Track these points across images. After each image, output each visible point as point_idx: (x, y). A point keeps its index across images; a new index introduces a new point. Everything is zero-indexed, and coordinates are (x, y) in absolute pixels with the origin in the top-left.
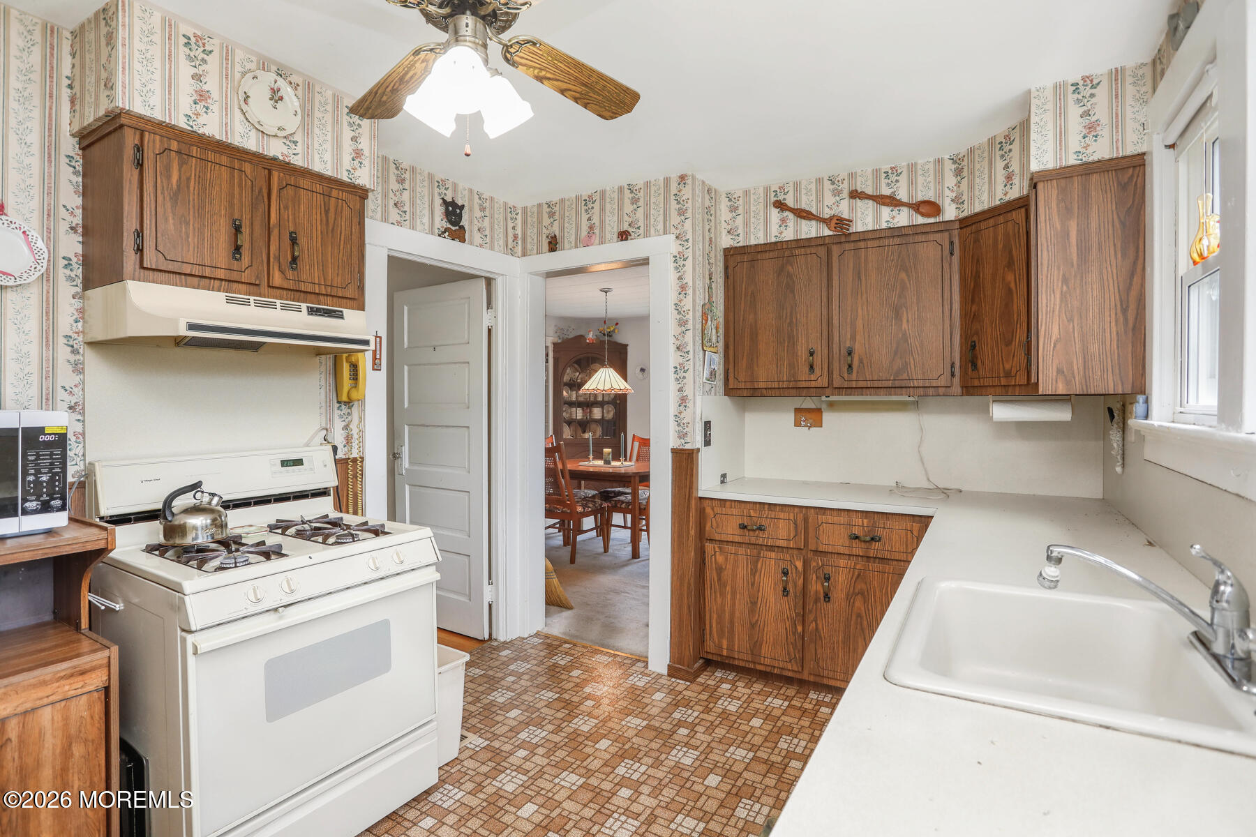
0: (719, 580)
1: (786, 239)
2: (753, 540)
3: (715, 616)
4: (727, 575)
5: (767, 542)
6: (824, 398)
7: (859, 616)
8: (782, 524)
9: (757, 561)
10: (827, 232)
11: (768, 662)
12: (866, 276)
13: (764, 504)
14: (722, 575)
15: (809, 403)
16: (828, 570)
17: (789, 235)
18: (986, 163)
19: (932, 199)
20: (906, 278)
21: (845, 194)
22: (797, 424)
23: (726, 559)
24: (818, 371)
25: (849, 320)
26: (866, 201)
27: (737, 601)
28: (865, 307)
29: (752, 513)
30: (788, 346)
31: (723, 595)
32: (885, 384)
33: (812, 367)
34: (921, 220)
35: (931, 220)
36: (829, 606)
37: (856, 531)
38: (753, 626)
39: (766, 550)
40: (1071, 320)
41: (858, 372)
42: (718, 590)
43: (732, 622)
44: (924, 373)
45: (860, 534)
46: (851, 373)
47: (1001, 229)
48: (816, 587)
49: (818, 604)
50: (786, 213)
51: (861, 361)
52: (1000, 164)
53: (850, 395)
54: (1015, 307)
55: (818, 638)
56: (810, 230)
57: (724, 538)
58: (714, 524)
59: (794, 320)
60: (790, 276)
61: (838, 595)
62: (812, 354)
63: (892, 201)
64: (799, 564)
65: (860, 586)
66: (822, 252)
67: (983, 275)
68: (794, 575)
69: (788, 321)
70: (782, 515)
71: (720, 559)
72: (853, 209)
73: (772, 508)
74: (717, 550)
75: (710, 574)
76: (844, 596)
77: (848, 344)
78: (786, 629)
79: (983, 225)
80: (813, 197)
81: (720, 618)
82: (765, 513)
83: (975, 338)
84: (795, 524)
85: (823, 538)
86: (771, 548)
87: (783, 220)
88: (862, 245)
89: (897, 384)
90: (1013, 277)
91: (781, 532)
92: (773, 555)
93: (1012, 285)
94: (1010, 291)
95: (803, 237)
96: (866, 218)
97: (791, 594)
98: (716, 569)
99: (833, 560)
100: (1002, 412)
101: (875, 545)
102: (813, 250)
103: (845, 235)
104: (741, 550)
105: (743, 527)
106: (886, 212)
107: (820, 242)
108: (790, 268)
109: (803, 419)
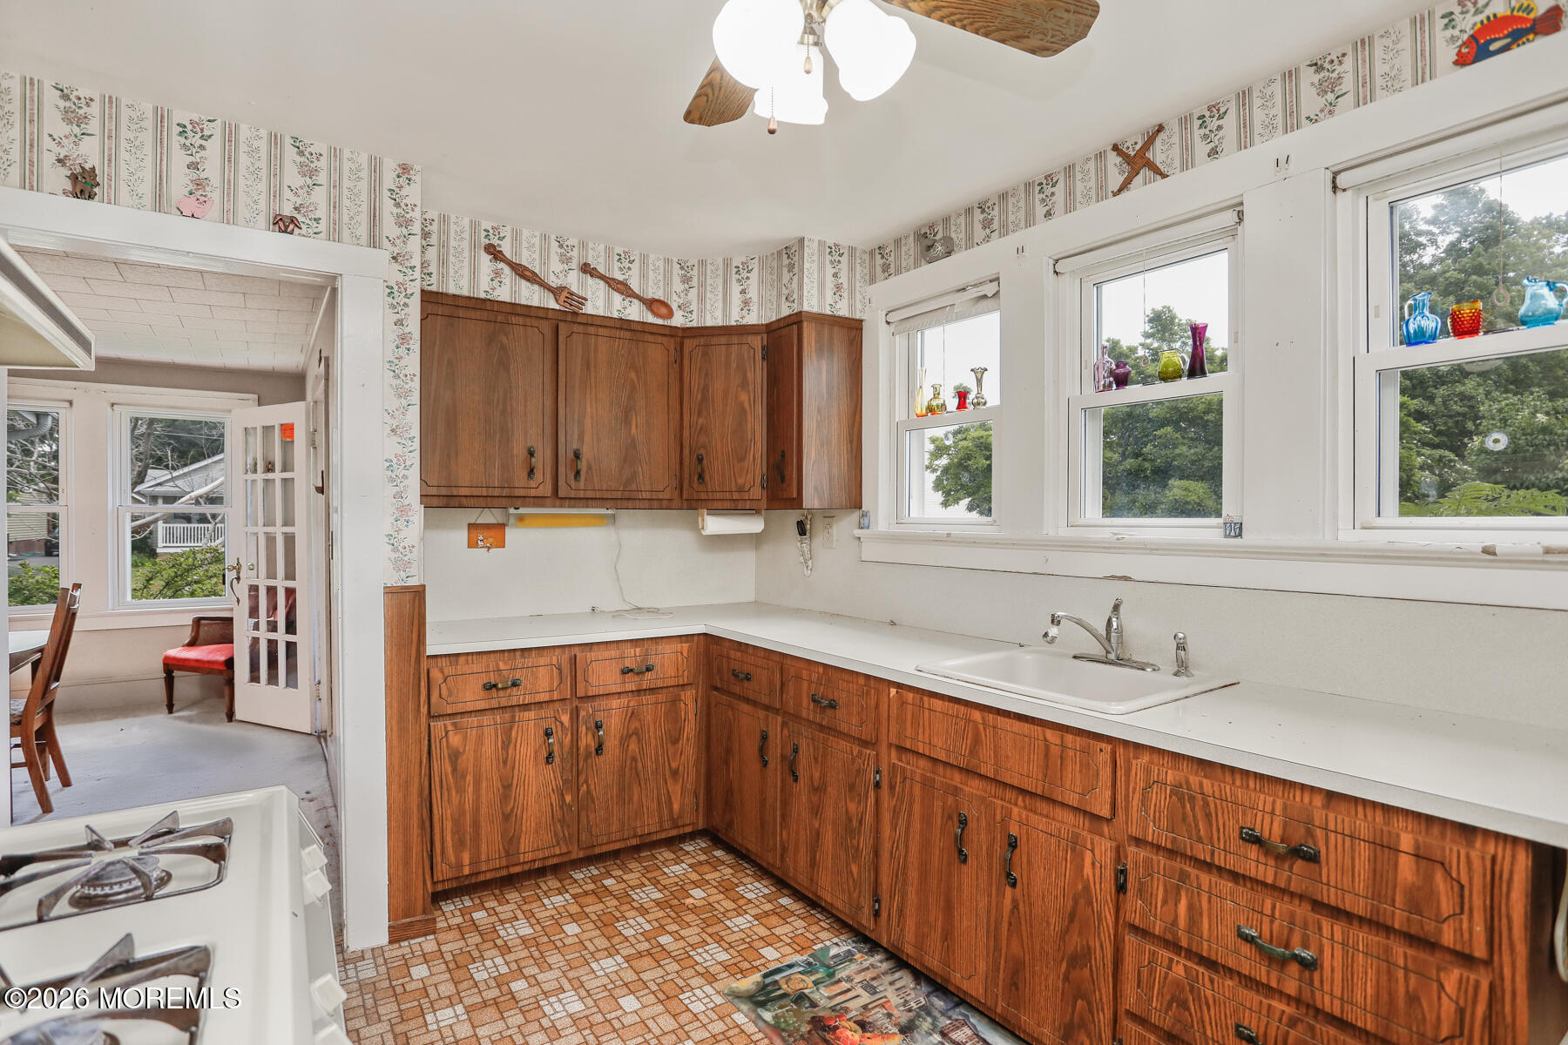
0: (454, 770)
1: (499, 299)
2: (504, 702)
3: (449, 825)
4: (467, 761)
5: (524, 700)
6: (512, 511)
7: (634, 759)
8: (542, 672)
9: (511, 729)
10: (553, 305)
11: (529, 857)
12: (595, 367)
13: (515, 650)
14: (459, 761)
15: (488, 517)
16: (600, 717)
17: (503, 294)
18: (720, 281)
19: (662, 299)
20: (635, 379)
21: (574, 264)
22: (472, 544)
23: (465, 738)
24: (538, 475)
25: (576, 417)
26: (598, 280)
27: (483, 792)
28: (594, 403)
29: (502, 666)
30: (500, 441)
31: (461, 790)
32: (615, 495)
33: (531, 472)
34: (651, 319)
35: (660, 322)
36: (602, 758)
37: (628, 664)
38: (507, 817)
39: (520, 711)
40: (822, 445)
41: (586, 480)
42: (453, 785)
43: (476, 824)
44: (651, 484)
45: (633, 666)
46: (579, 481)
47: (734, 349)
48: (587, 740)
49: (589, 761)
50: (501, 265)
51: (589, 467)
52: (736, 289)
53: (574, 507)
54: (749, 425)
55: (590, 801)
56: (531, 296)
57: (460, 708)
58: (444, 692)
59: (508, 408)
60: (503, 348)
61: (611, 745)
62: (531, 454)
63: (623, 288)
64: (565, 719)
65: (635, 724)
66: (547, 328)
67: (713, 392)
68: (560, 733)
69: (501, 407)
70: (542, 661)
71: (455, 740)
72: (582, 285)
73: (526, 654)
74: (450, 728)
75: (442, 766)
76: (617, 742)
77: (575, 446)
78: (552, 804)
79: (714, 340)
80: (536, 256)
81: (457, 823)
82: (519, 661)
83: (702, 451)
84: (560, 669)
85: (593, 680)
86: (525, 707)
87: (497, 273)
88: (592, 330)
89: (627, 495)
90: (747, 398)
91: (541, 683)
92: (532, 714)
93: (746, 405)
94: (743, 411)
95: (524, 302)
96: (599, 302)
97: (557, 760)
98: (449, 756)
99: (603, 703)
100: (715, 525)
101: (649, 675)
102: (535, 323)
103: (575, 313)
104: (486, 719)
105: (490, 687)
106: (617, 298)
107: (541, 314)
108: (504, 339)
109: (481, 538)
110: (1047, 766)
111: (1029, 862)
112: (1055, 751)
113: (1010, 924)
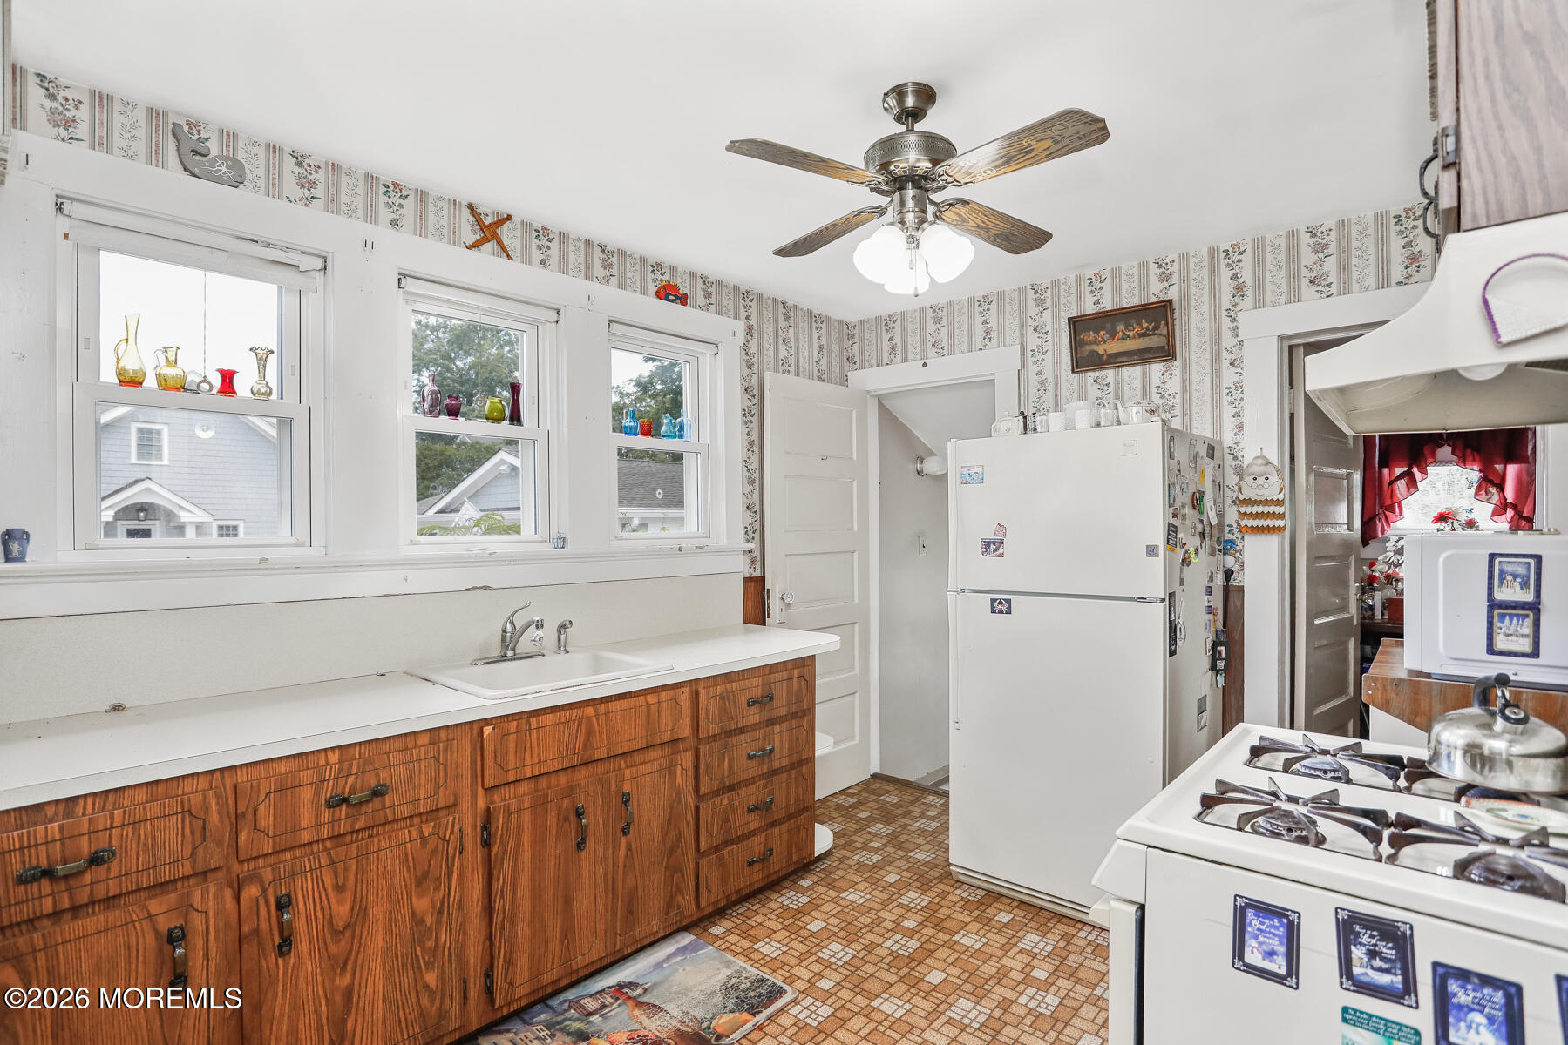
110: (649, 723)
111: (638, 805)
112: (654, 708)
113: (625, 866)
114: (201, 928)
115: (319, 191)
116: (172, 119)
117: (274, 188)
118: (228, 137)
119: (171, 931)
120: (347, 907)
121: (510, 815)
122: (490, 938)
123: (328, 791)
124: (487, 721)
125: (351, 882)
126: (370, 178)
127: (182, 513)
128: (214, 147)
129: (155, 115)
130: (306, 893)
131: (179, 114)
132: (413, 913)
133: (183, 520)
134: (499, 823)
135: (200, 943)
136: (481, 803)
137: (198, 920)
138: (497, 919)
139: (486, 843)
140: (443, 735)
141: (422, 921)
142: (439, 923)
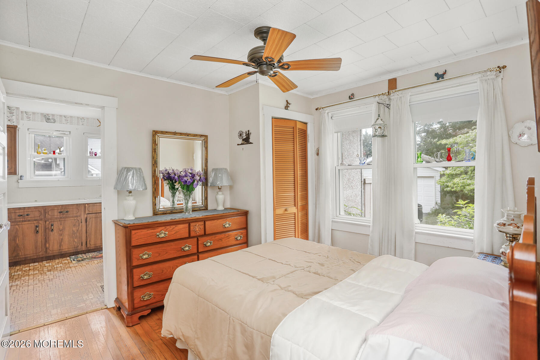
114: (40, 226)
115: (69, 121)
116: (44, 114)
117: (61, 122)
118: (53, 115)
119: (36, 226)
120: (62, 227)
121: (90, 218)
122: (87, 237)
123: (59, 211)
124: (87, 204)
125: (63, 224)
126: (78, 118)
127: (92, 171)
128: (51, 118)
129: (42, 114)
130: (56, 224)
131: (45, 114)
132: (73, 230)
133: (92, 173)
134: (88, 219)
135: (40, 228)
136: (86, 216)
137: (40, 225)
138: (88, 234)
139: (86, 222)
140: (79, 205)
141: (74, 231)
142: (77, 232)
